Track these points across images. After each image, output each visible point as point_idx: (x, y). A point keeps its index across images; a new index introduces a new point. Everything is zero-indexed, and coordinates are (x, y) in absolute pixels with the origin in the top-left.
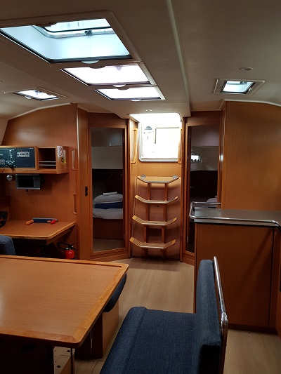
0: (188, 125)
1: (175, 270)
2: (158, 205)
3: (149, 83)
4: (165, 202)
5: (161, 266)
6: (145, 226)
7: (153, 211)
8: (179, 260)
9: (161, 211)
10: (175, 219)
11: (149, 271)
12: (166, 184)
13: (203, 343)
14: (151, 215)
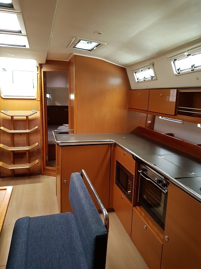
0: (43, 70)
1: (38, 182)
2: (21, 134)
3: (20, 32)
4: (27, 131)
5: (27, 181)
6: (11, 151)
7: (16, 139)
8: (41, 174)
9: (24, 139)
10: (37, 144)
11: (18, 186)
12: (27, 117)
13: (96, 235)
14: (15, 142)
